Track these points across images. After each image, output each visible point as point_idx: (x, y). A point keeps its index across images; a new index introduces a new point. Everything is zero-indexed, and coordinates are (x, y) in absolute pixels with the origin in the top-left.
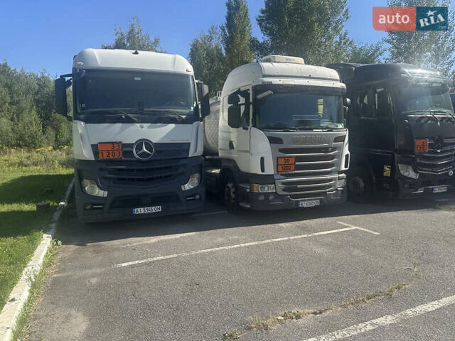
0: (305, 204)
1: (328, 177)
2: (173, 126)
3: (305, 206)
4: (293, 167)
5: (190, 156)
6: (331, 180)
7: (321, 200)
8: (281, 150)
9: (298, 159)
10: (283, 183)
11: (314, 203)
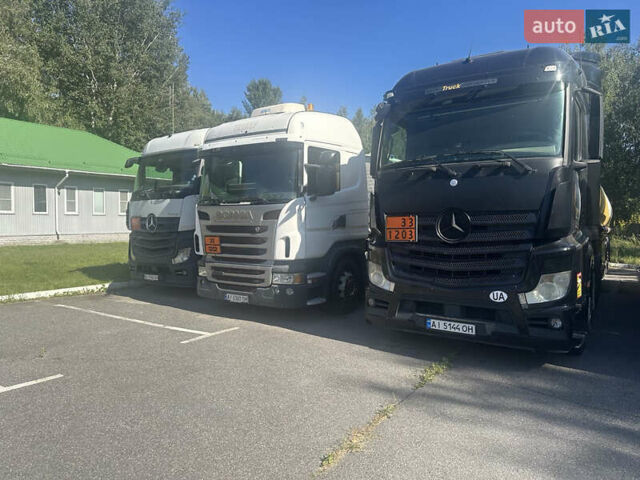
0: (232, 298)
1: (258, 267)
2: (168, 201)
3: (232, 300)
4: (219, 250)
5: (180, 230)
6: (262, 272)
7: (250, 296)
8: (210, 228)
9: (223, 240)
10: (213, 268)
11: (242, 299)
